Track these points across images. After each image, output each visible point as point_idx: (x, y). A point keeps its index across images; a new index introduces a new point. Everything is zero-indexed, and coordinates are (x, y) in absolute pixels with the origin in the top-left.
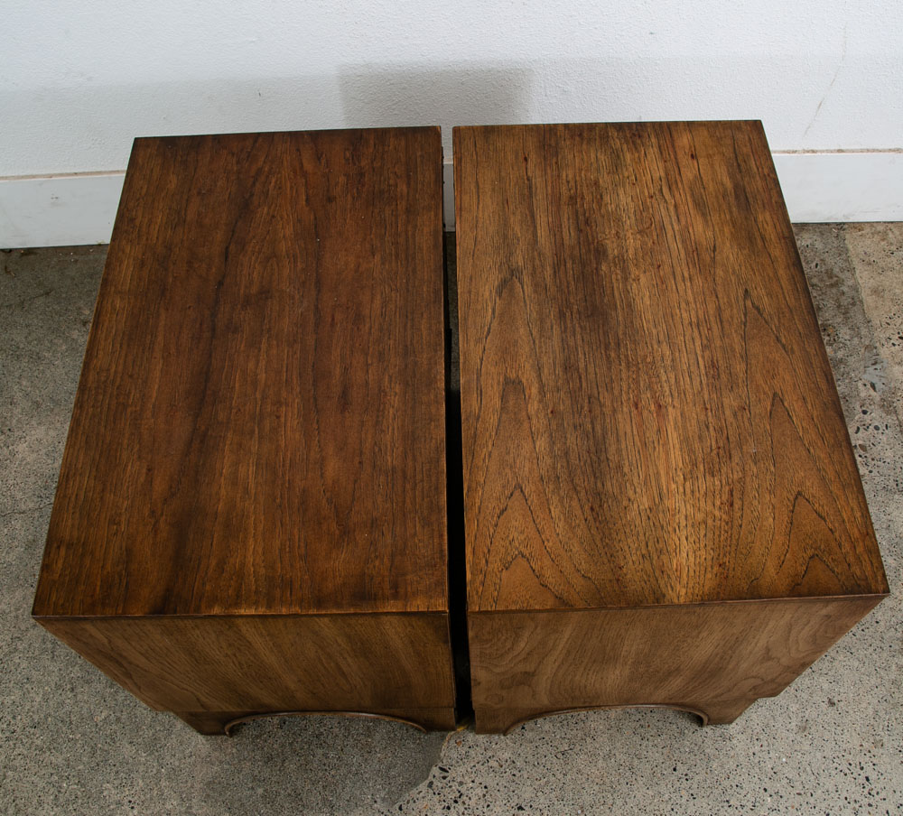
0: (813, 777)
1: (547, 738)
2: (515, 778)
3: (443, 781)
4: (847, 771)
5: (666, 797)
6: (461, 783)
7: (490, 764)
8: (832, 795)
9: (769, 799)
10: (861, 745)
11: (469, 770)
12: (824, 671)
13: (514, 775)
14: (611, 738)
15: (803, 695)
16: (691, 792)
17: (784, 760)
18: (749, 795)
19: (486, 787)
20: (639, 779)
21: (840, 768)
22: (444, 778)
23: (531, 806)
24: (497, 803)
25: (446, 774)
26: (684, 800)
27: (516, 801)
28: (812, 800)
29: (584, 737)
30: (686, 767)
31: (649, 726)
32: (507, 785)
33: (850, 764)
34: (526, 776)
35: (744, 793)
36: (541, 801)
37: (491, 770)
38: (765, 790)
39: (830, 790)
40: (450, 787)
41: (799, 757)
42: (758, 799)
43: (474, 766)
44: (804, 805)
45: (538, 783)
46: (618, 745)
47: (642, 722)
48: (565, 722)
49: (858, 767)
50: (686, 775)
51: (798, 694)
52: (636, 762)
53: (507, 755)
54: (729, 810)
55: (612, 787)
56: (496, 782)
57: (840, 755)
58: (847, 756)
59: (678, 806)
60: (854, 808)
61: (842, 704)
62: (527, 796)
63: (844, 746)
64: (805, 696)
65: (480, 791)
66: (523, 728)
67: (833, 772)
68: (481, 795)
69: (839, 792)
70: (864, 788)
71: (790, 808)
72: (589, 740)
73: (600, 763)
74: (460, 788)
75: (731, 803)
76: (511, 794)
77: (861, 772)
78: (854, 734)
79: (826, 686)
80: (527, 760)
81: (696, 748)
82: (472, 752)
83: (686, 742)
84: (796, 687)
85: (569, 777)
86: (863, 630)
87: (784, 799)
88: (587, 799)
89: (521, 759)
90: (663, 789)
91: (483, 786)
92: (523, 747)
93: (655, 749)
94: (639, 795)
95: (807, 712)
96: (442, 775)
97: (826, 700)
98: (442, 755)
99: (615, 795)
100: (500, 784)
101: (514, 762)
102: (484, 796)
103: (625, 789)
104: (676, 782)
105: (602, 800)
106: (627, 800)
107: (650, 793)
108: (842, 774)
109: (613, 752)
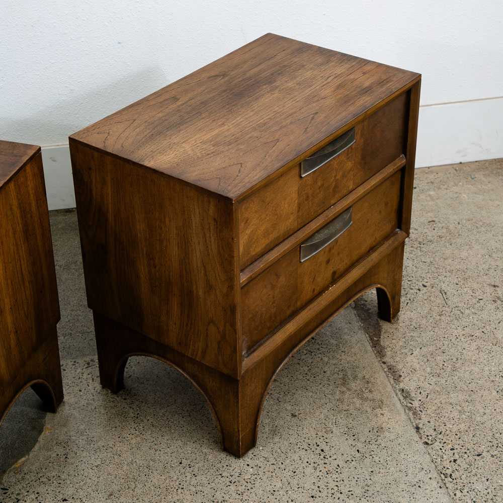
0: (282, 454)
1: (84, 460)
2: (61, 485)
3: (4, 495)
4: (307, 448)
5: (175, 478)
6: (18, 494)
7: (41, 480)
8: (297, 462)
9: (251, 470)
10: (317, 434)
11: (25, 486)
12: (288, 400)
13: (60, 483)
14: (132, 454)
15: (273, 414)
16: (193, 473)
17: (261, 448)
18: (236, 469)
19: (38, 493)
20: (154, 471)
21: (302, 447)
22: (5, 493)
23: (73, 498)
24: (47, 500)
25: (6, 491)
26: (188, 478)
27: (62, 497)
28: (283, 466)
29: (112, 456)
30: (189, 461)
31: (160, 444)
32: (55, 489)
33: (309, 445)
34: (69, 482)
35: (232, 469)
36: (80, 494)
37: (42, 483)
38: (248, 465)
39: (296, 459)
40: (11, 497)
41: (271, 445)
42: (243, 471)
43: (29, 483)
44: (277, 469)
45: (78, 485)
46: (138, 456)
47: (156, 442)
48: (98, 450)
49: (315, 445)
50: (189, 465)
51: (269, 414)
52: (152, 463)
53: (54, 474)
54: (222, 479)
55: (134, 479)
56: (45, 490)
57: (302, 441)
58: (306, 440)
59: (184, 482)
60: (314, 467)
61: (301, 415)
62: (70, 493)
63: (304, 436)
64: (274, 414)
65: (33, 496)
66: (66, 458)
67: (297, 450)
68: (34, 498)
69: (302, 460)
70: (320, 455)
71: (266, 472)
72: (116, 457)
73: (125, 467)
74: (17, 497)
75: (223, 475)
76: (58, 494)
77: (318, 448)
78: (311, 429)
79: (289, 408)
80: (70, 474)
81: (196, 450)
82: (27, 476)
83: (188, 448)
84: (267, 411)
85: (101, 478)
86: (314, 377)
87: (263, 468)
88: (115, 488)
89: (65, 474)
90: (172, 474)
91: (36, 493)
92: (66, 468)
93: (166, 455)
94: (155, 480)
95: (276, 423)
96: (3, 492)
97: (290, 415)
98: (3, 481)
99: (137, 483)
100: (49, 490)
101: (59, 477)
102: (37, 498)
103: (144, 478)
104: (182, 469)
105: (127, 487)
106: (146, 484)
107: (163, 477)
108: (304, 450)
109: (134, 461)
